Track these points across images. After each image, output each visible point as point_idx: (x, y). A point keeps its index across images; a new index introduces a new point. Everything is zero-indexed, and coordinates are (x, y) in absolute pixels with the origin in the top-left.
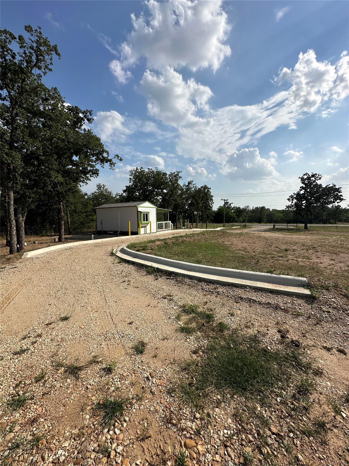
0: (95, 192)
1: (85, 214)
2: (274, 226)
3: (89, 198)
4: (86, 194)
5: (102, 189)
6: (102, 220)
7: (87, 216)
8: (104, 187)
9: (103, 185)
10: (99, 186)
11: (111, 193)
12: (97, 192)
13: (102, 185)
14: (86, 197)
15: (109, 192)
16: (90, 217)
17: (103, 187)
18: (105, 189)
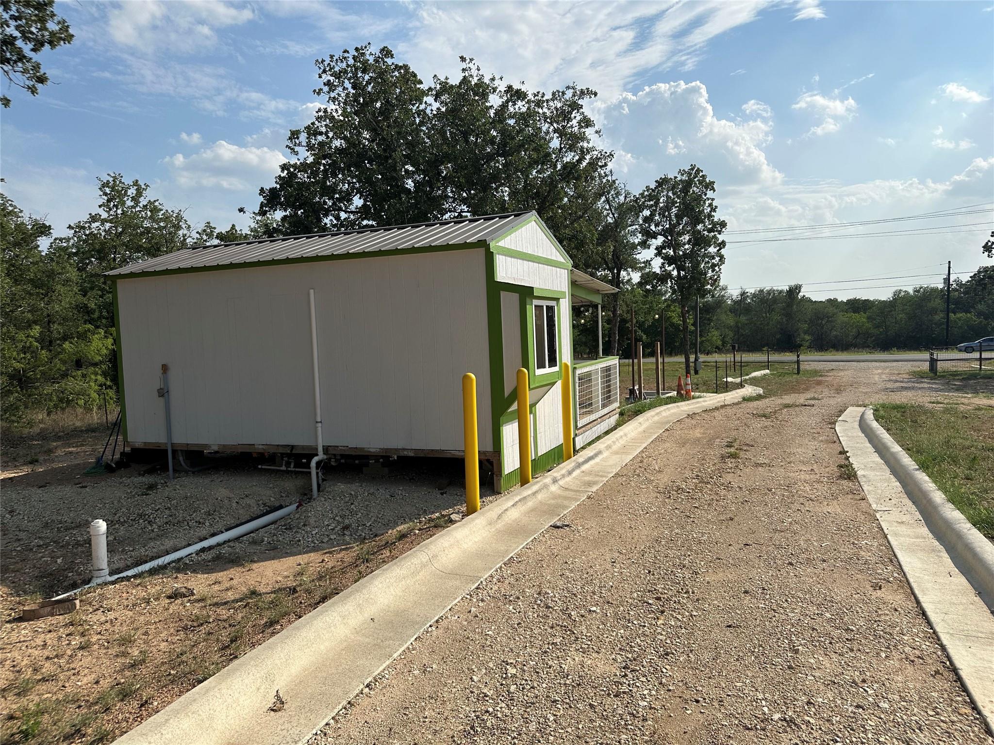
0: (94, 218)
1: (36, 331)
2: (933, 362)
3: (59, 252)
4: (43, 230)
5: (129, 203)
6: (165, 368)
7: (47, 342)
8: (139, 193)
9: (136, 183)
10: (113, 189)
11: (179, 218)
12: (104, 215)
13: (128, 180)
14: (44, 244)
15: (167, 218)
16: (66, 345)
17: (132, 192)
18: (143, 202)
